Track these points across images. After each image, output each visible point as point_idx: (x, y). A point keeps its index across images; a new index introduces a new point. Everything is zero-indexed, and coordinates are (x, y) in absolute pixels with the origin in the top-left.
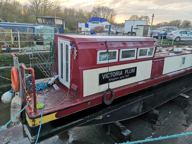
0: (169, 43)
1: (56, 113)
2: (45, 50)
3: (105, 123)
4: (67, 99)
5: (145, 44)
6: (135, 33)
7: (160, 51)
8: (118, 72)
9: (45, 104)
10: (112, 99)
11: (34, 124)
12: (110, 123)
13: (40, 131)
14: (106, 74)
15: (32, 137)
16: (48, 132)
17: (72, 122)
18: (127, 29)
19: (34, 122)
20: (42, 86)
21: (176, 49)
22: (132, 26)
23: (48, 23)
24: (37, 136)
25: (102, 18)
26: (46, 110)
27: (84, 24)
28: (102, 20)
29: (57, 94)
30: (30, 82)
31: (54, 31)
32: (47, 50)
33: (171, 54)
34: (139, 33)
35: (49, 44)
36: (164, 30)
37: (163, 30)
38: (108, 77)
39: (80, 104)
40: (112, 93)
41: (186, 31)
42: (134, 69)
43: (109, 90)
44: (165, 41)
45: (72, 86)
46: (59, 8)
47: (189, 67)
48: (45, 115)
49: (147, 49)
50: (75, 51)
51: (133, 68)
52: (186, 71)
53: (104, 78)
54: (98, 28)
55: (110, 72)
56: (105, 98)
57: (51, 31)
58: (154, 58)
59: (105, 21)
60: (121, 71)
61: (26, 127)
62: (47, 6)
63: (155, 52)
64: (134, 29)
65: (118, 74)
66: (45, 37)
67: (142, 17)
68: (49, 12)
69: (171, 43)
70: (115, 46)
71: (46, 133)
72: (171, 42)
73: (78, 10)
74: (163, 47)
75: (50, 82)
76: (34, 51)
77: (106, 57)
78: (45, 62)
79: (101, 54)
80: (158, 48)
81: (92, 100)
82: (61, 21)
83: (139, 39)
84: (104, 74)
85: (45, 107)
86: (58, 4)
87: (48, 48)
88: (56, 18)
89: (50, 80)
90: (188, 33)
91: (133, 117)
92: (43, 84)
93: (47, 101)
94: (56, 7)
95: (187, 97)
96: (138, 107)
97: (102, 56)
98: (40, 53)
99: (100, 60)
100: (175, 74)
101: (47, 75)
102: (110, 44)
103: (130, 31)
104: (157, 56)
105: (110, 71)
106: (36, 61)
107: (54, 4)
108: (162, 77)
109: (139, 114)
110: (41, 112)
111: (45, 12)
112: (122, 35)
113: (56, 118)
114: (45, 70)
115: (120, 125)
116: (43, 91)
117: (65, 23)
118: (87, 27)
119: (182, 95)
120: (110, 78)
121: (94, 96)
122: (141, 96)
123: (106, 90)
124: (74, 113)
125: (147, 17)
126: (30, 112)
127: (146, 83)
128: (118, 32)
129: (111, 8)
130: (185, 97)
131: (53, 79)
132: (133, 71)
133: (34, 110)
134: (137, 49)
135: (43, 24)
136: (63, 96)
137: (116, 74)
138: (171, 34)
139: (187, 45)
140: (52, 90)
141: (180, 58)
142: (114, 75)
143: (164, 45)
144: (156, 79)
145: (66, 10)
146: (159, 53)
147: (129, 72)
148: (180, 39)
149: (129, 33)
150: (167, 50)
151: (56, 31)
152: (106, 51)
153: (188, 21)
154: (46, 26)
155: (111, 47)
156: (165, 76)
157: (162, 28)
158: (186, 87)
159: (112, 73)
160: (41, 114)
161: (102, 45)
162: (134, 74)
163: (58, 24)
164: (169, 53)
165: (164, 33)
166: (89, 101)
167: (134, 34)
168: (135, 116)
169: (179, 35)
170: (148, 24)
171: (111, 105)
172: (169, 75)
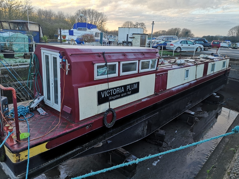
0: (170, 54)
1: (47, 143)
2: (17, 65)
3: (105, 151)
4: (59, 124)
5: (146, 56)
6: (131, 42)
7: (162, 63)
8: (119, 88)
9: (31, 134)
10: (114, 121)
11: (18, 159)
12: (112, 150)
13: (29, 167)
14: (106, 91)
15: (16, 176)
16: (38, 168)
17: (67, 152)
18: (122, 38)
19: (18, 157)
20: (22, 111)
21: (179, 61)
22: (128, 35)
23: (17, 29)
24: (26, 173)
25: (90, 23)
26: (34, 141)
27: (67, 31)
28: (91, 26)
29: (44, 120)
30: (5, 107)
31: (28, 40)
32: (20, 65)
33: (174, 67)
34: (135, 42)
35: (22, 56)
36: (164, 40)
37: (162, 40)
38: (108, 95)
39: (76, 130)
40: (113, 114)
41: (187, 41)
42: (137, 84)
43: (110, 110)
44: (166, 52)
45: (64, 108)
46: (31, 9)
47: (193, 80)
48: (32, 146)
49: (149, 61)
50: (67, 65)
51: (135, 83)
52: (191, 85)
53: (103, 96)
54: (86, 37)
55: (109, 89)
56: (106, 120)
57: (23, 39)
58: (157, 71)
59: (94, 28)
60: (123, 88)
61: (6, 165)
62: (13, 6)
63: (158, 64)
64: (130, 38)
65: (119, 91)
66: (15, 48)
67: (137, 24)
68: (17, 15)
69: (171, 55)
70: (114, 58)
71: (34, 169)
72: (171, 53)
73: (57, 13)
74: (166, 58)
75: (33, 106)
76: (1, 66)
77: (104, 71)
78: (19, 81)
79: (99, 67)
80: (160, 60)
81: (90, 124)
82: (36, 27)
83: (140, 49)
84: (103, 91)
85: (31, 137)
86: (29, 4)
87: (22, 61)
88: (30, 23)
89: (33, 102)
90: (188, 42)
91: (138, 140)
92: (22, 109)
93: (33, 130)
94: (26, 8)
95: (193, 113)
96: (143, 129)
97: (100, 70)
98: (10, 69)
99: (98, 75)
100: (180, 89)
101: (23, 98)
102: (108, 55)
103: (126, 41)
104: (159, 69)
105: (110, 87)
106: (5, 80)
107: (23, 4)
108: (166, 92)
109: (143, 137)
110: (27, 143)
111: (10, 14)
112: (116, 46)
113: (47, 150)
114: (20, 92)
115: (124, 151)
116: (25, 117)
117: (42, 30)
118: (71, 35)
119: (187, 111)
120: (110, 96)
121: (92, 119)
122: (146, 115)
123: (107, 111)
124: (69, 142)
125: (142, 24)
126: (12, 144)
127: (151, 99)
128: (112, 42)
129: (100, 12)
130: (190, 114)
131: (37, 101)
132: (135, 86)
133: (16, 141)
134: (139, 61)
135: (11, 30)
136: (53, 121)
137: (117, 91)
138: (171, 44)
139: (189, 56)
140: (37, 116)
141: (183, 70)
142: (114, 92)
143: (164, 56)
144: (160, 95)
145: (40, 12)
146: (162, 65)
147: (131, 88)
148: (181, 50)
149: (123, 42)
150: (169, 62)
151: (30, 40)
152: (104, 64)
153: (187, 29)
154: (16, 33)
155: (109, 59)
156: (169, 91)
157: (161, 37)
158: (191, 102)
159: (112, 90)
160: (27, 145)
161: (100, 56)
162: (136, 91)
163: (33, 31)
164: (172, 65)
165: (164, 43)
166: (87, 125)
167: (130, 44)
168: (140, 139)
169: (180, 45)
170: (145, 32)
171: (113, 128)
172: (173, 89)
